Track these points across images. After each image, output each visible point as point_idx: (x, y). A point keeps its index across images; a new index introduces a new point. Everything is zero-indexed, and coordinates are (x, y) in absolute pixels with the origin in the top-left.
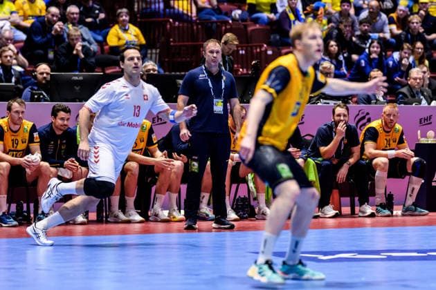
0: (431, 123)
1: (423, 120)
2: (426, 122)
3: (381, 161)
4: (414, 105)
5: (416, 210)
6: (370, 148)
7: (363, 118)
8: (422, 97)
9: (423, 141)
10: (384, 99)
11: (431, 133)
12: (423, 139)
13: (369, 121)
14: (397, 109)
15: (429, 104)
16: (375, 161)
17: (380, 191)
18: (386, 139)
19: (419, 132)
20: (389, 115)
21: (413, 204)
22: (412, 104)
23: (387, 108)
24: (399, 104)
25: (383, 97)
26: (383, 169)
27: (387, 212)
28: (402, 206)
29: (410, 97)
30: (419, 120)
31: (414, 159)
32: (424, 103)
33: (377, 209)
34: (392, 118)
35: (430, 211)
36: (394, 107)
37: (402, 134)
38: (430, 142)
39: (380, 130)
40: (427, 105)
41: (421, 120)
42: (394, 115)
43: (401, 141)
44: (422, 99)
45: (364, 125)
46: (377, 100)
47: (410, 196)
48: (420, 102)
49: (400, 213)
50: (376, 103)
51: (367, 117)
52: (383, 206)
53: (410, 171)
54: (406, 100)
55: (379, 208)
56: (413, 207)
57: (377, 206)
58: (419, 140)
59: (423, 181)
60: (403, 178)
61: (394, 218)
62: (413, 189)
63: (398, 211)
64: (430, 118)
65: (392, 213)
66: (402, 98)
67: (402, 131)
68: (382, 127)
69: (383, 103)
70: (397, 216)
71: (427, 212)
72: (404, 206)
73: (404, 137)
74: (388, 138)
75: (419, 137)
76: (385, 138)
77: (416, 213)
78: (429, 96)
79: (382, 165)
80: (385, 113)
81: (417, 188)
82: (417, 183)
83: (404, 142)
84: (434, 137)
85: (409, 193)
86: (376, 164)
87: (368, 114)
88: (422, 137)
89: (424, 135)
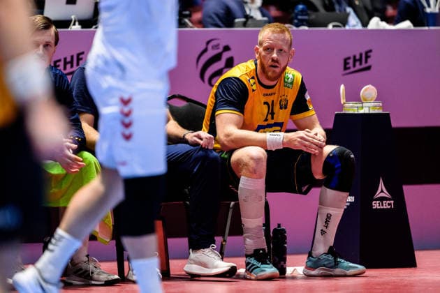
0: (369, 68)
1: (351, 61)
2: (358, 66)
3: (250, 154)
4: (330, 27)
5: (336, 264)
6: (228, 124)
7: (217, 58)
8: (349, 10)
9: (351, 108)
10: (263, 15)
11: (369, 91)
12: (351, 104)
13: (230, 64)
14: (287, 36)
15: (365, 24)
16: (237, 155)
17: (253, 221)
18: (265, 103)
19: (342, 87)
20: (269, 49)
21: (331, 251)
22: (326, 26)
23: (267, 34)
24: (297, 26)
25: (261, 9)
26: (253, 173)
27: (270, 270)
28: (305, 257)
29: (322, 10)
30: (342, 62)
31: (329, 149)
32: (354, 22)
33: (248, 264)
34: (275, 55)
35: (368, 267)
36: (283, 31)
37: (302, 90)
38: (365, 111)
39: (252, 85)
40: (359, 27)
41: (346, 61)
42: (280, 50)
43: (300, 106)
44: (348, 15)
45: (219, 73)
46: (247, 17)
47: (323, 232)
48: (344, 22)
49: (300, 270)
50: (245, 24)
51: (226, 55)
52: (260, 256)
53: (319, 176)
54: (313, 16)
55: (253, 261)
56: (331, 258)
57: (247, 256)
58: (342, 107)
59: (351, 199)
60: (306, 193)
61: (288, 282)
62: (329, 217)
63: (296, 267)
64: (367, 57)
65: (282, 271)
66: (303, 12)
67: (303, 84)
68: (255, 76)
69: (261, 24)
70: (293, 278)
71: (361, 268)
72: (310, 255)
73: (308, 97)
74: (269, 99)
75: (343, 101)
76: (264, 99)
77: (338, 271)
78: (365, 8)
79: (251, 163)
80: (261, 44)
81: (337, 214)
82: (337, 203)
83: (307, 109)
84: (377, 100)
85: (320, 226)
86: (239, 162)
87: (227, 48)
88: (348, 99)
89: (354, 96)
